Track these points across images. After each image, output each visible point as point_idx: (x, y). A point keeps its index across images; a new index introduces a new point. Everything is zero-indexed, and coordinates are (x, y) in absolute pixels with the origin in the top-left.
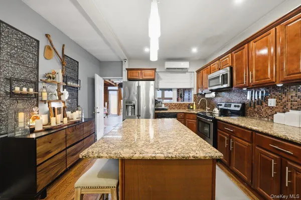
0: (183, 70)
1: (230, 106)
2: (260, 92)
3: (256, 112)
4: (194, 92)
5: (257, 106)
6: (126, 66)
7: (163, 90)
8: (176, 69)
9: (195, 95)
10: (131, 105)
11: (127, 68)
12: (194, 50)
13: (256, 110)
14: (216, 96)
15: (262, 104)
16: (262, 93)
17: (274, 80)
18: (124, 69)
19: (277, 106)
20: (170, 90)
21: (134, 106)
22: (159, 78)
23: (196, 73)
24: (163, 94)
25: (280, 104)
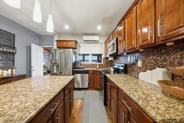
0: (95, 42)
2: (134, 56)
3: (132, 71)
5: (133, 66)
6: (56, 38)
7: (84, 55)
8: (90, 41)
9: (104, 58)
10: (56, 65)
11: (57, 40)
12: (99, 28)
13: (132, 69)
14: (114, 59)
16: (135, 56)
17: (136, 47)
18: (55, 40)
19: (143, 67)
20: (88, 55)
21: (58, 66)
22: (79, 47)
23: (104, 44)
24: (84, 58)
25: (144, 65)
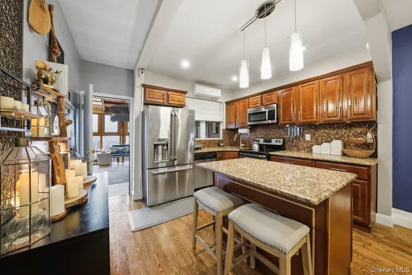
1: (270, 141)
3: (294, 146)
4: (223, 127)
9: (224, 130)
10: (163, 145)
14: (250, 132)
15: (299, 139)
16: (300, 129)
21: (167, 145)
23: (225, 105)
25: (313, 138)
